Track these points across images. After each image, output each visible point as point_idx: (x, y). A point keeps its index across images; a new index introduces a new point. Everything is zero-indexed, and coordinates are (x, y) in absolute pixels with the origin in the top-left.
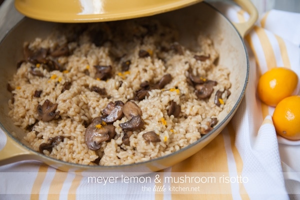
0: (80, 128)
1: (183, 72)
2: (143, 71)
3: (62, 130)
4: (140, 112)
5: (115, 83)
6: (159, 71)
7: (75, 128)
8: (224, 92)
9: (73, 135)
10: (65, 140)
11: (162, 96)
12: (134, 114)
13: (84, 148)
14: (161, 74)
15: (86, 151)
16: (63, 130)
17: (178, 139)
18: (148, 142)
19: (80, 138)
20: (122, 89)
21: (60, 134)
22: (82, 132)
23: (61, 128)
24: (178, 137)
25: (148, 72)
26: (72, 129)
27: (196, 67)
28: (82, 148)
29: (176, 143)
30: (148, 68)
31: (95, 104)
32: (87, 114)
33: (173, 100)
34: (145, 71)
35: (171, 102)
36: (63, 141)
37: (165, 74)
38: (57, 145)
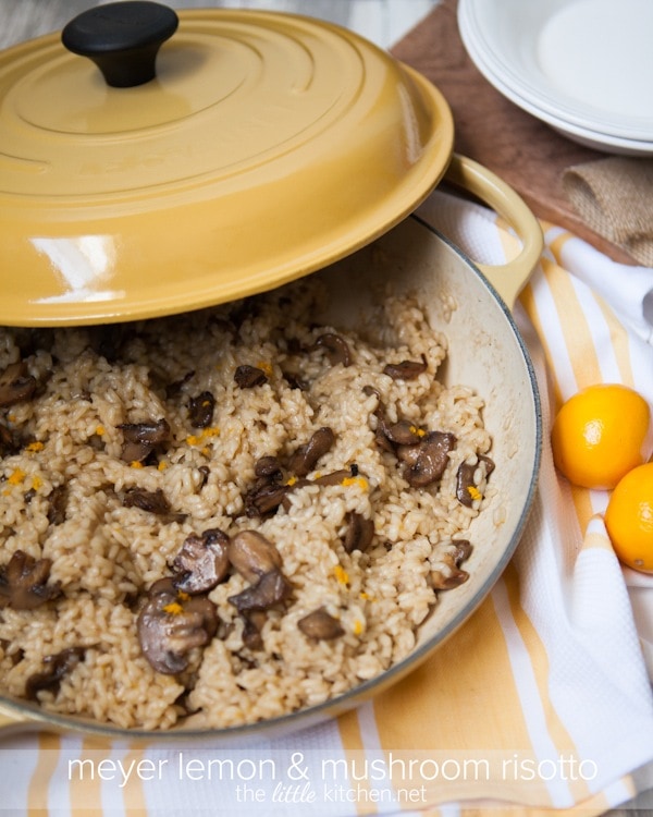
0: (121, 617)
1: (364, 419)
2: (256, 428)
3: (73, 630)
4: (276, 557)
5: (191, 476)
6: (297, 421)
7: (108, 618)
8: (477, 466)
9: (106, 638)
10: (89, 655)
11: (324, 500)
12: (264, 567)
13: (142, 669)
14: (304, 428)
15: (148, 677)
16: (79, 628)
17: (383, 618)
18: (314, 640)
19: (128, 647)
20: (210, 490)
21: (71, 638)
22: (127, 627)
23: (71, 625)
24: (381, 611)
25: (270, 429)
26: (101, 622)
27: (393, 397)
28: (138, 673)
29: (381, 628)
30: (267, 419)
31: (148, 545)
32: (131, 575)
33: (354, 510)
34: (263, 426)
35: (350, 516)
36: (82, 659)
37: (317, 427)
38: (69, 671)
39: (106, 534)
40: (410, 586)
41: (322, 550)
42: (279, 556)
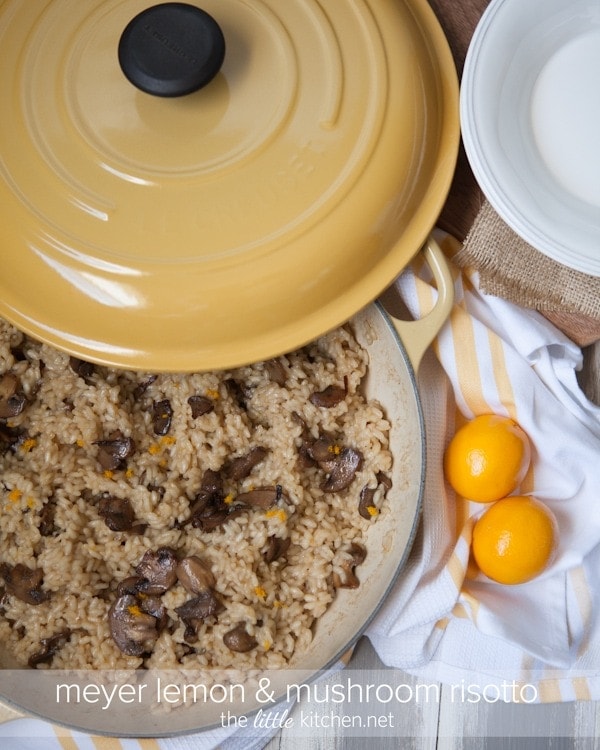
0: (96, 607)
1: (291, 442)
2: (204, 447)
3: (61, 618)
4: (210, 580)
5: (150, 498)
6: (237, 442)
7: (86, 609)
9: (86, 626)
10: (74, 638)
11: (252, 527)
13: (112, 647)
14: (243, 446)
15: (117, 654)
16: (65, 616)
17: (289, 621)
19: (101, 632)
20: (164, 508)
21: (60, 623)
22: (101, 617)
23: (60, 615)
24: (289, 616)
25: (215, 451)
26: (81, 613)
27: (317, 420)
28: (108, 651)
29: (287, 631)
30: (213, 443)
31: (116, 556)
32: (105, 577)
33: (274, 535)
34: (209, 447)
35: (272, 540)
36: (69, 640)
37: (252, 445)
38: (59, 649)
39: (84, 553)
40: (313, 590)
41: (246, 575)
42: (214, 578)
